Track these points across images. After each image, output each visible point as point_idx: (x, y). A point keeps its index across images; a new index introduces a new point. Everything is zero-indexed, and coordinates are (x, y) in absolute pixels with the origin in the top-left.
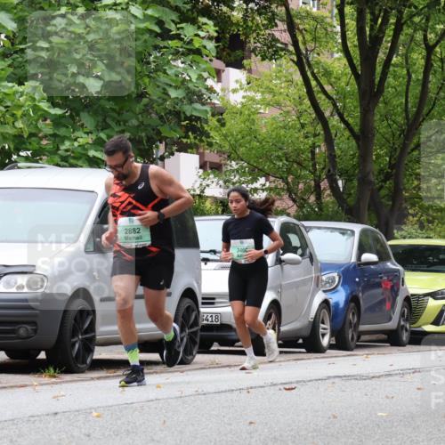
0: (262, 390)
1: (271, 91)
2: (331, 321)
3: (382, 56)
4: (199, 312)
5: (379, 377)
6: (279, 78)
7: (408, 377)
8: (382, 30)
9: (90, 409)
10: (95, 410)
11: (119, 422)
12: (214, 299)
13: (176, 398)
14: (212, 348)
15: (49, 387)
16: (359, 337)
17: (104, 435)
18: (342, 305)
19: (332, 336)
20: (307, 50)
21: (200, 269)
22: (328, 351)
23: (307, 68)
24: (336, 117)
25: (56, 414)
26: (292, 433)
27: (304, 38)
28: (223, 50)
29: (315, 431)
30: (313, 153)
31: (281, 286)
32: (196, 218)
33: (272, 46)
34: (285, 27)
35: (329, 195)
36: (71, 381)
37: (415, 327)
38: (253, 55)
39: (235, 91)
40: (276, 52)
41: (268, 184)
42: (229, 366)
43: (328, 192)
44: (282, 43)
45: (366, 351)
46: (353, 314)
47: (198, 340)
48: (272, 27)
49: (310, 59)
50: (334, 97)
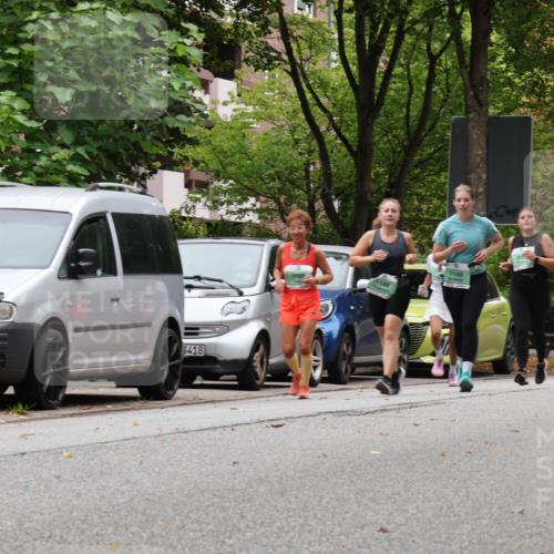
0: (247, 427)
1: (264, 104)
2: (324, 352)
3: (382, 66)
4: (181, 343)
5: (373, 412)
6: (272, 90)
7: (404, 412)
8: (382, 39)
9: (61, 448)
10: (67, 449)
11: (92, 463)
12: (197, 329)
13: (155, 436)
14: (196, 382)
15: (17, 425)
16: (353, 370)
17: (75, 476)
18: (335, 334)
19: (324, 368)
20: (302, 60)
21: (182, 297)
22: (320, 385)
23: (302, 80)
24: (333, 133)
25: (23, 454)
26: (278, 474)
27: (299, 46)
28: (212, 59)
29: (303, 471)
30: (307, 171)
31: (270, 315)
32: (179, 242)
33: (266, 55)
34: (279, 35)
35: (324, 217)
36: (42, 419)
37: (413, 359)
38: (244, 64)
39: (225, 104)
40: (270, 62)
41: (258, 205)
42: (213, 402)
43: (323, 213)
44: (276, 52)
45: (361, 385)
46: (348, 345)
47: (180, 374)
48: (265, 34)
49: (306, 69)
50: (331, 110)
